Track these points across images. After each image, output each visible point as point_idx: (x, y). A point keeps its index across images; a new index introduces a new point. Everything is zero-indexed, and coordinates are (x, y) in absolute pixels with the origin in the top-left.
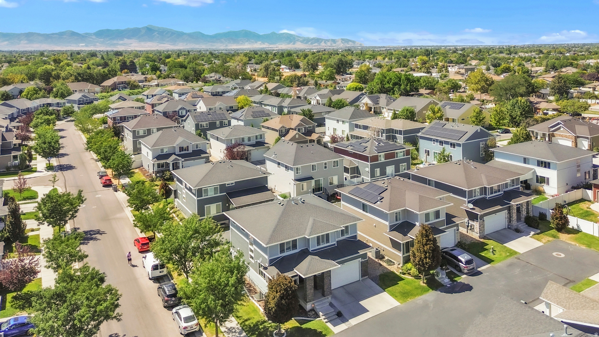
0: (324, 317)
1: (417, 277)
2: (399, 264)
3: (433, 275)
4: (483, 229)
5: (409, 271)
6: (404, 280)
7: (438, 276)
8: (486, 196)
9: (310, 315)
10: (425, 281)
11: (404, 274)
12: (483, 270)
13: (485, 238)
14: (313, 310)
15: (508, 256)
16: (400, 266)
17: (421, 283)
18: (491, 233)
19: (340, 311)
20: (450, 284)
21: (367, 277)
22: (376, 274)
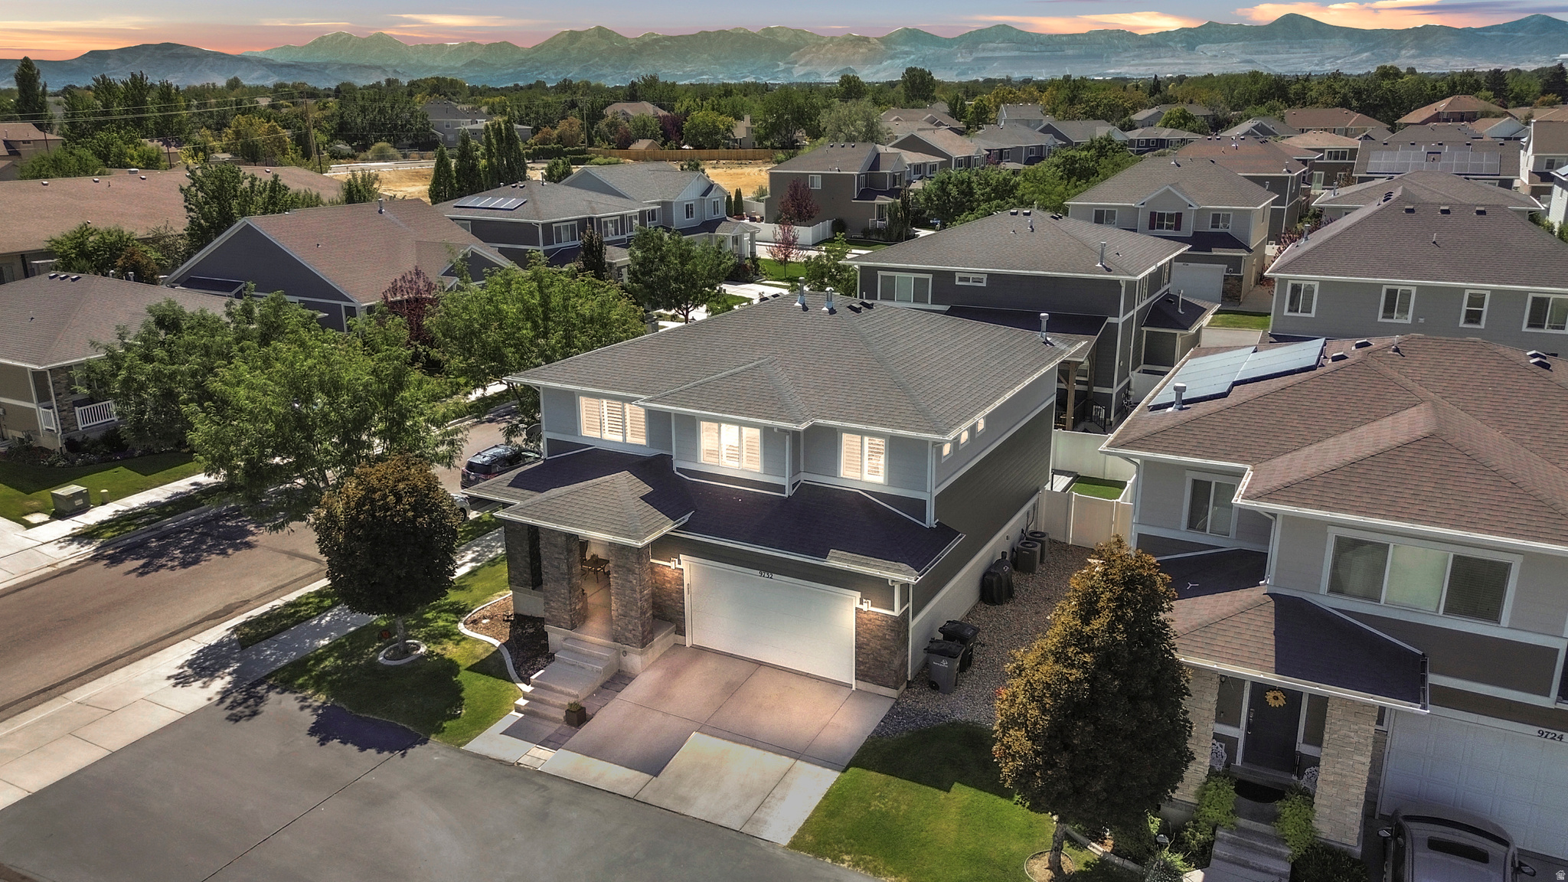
17: (1043, 861)
21: (893, 693)
22: (946, 710)
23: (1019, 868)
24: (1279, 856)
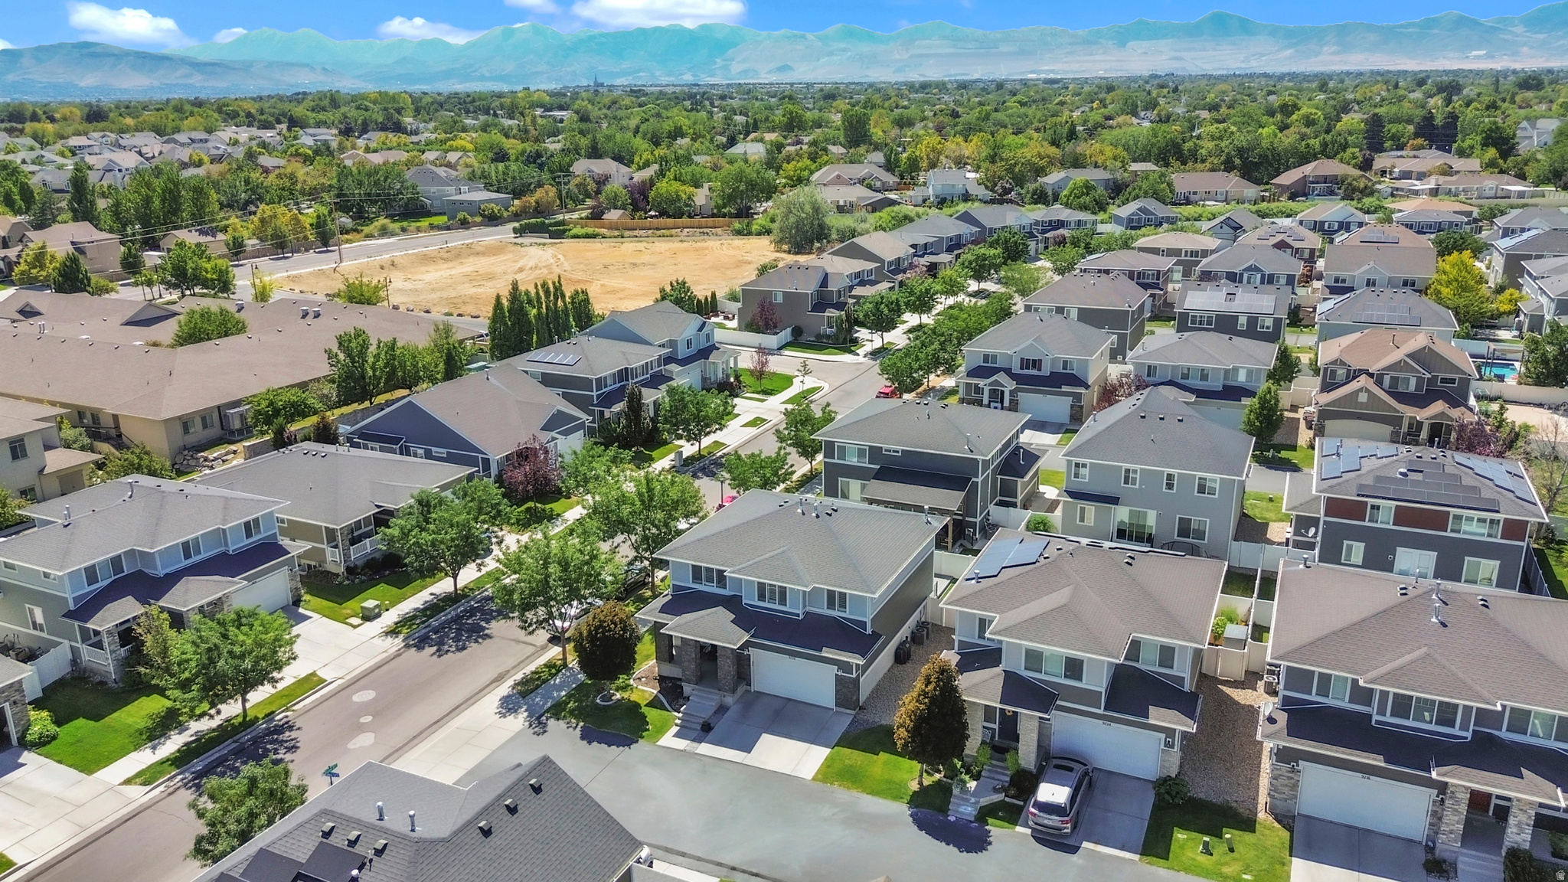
4: (1286, 791)
9: (677, 702)
10: (927, 783)
13: (1287, 818)
21: (853, 712)
22: (877, 720)
23: (906, 784)
24: (1006, 775)
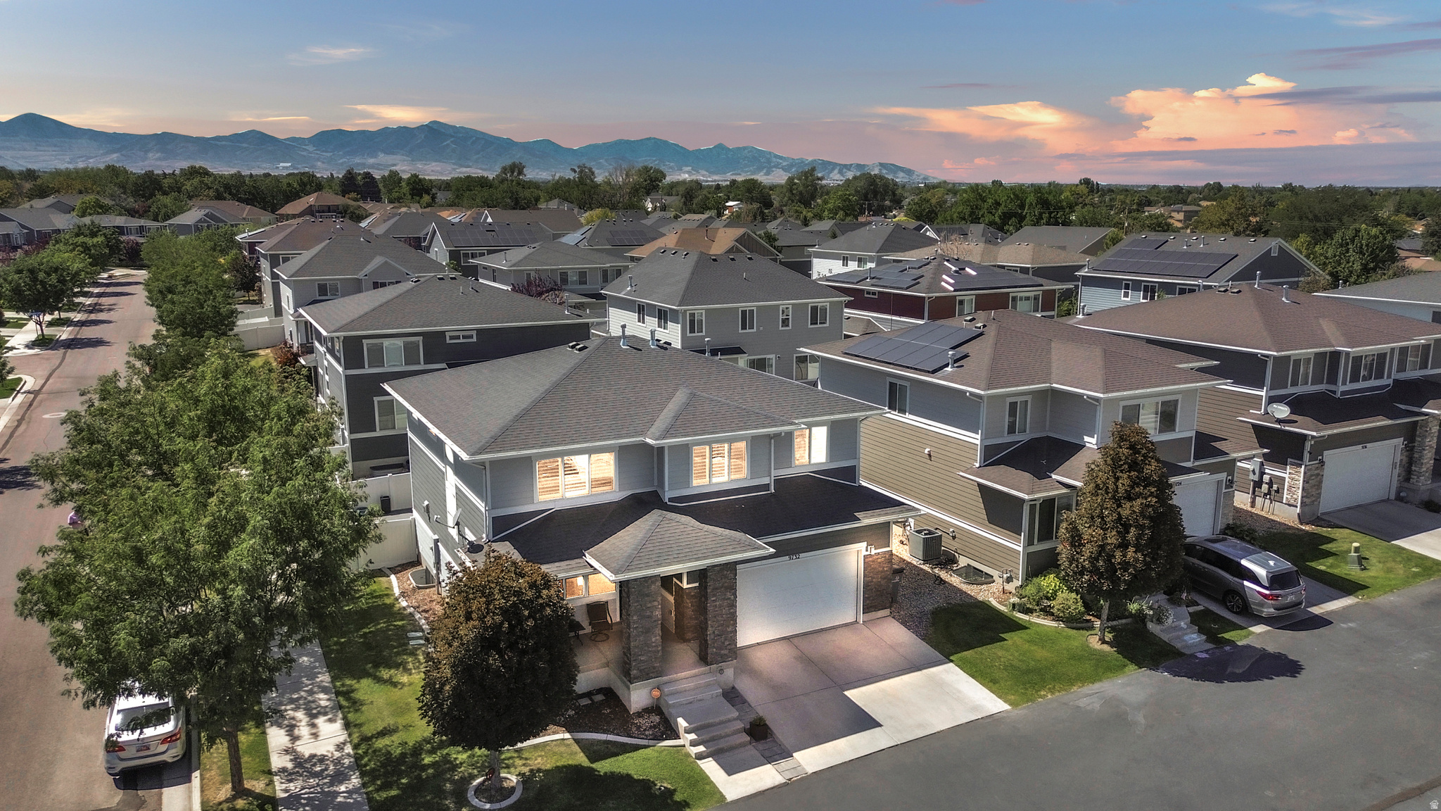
0: (693, 736)
1: (1075, 622)
2: (1009, 580)
3: (1140, 618)
4: (1314, 492)
5: (1046, 603)
6: (1026, 628)
7: (1159, 621)
8: (1332, 387)
9: (639, 728)
10: (1108, 637)
11: (1028, 611)
12: (1332, 612)
13: (1318, 521)
14: (655, 709)
15: (1416, 575)
16: (1011, 587)
17: (1094, 642)
18: (1339, 511)
19: (761, 719)
20: (1207, 651)
21: (887, 612)
